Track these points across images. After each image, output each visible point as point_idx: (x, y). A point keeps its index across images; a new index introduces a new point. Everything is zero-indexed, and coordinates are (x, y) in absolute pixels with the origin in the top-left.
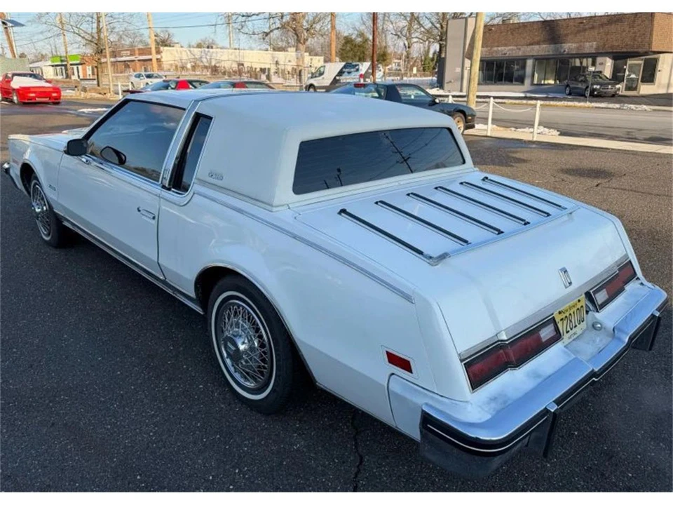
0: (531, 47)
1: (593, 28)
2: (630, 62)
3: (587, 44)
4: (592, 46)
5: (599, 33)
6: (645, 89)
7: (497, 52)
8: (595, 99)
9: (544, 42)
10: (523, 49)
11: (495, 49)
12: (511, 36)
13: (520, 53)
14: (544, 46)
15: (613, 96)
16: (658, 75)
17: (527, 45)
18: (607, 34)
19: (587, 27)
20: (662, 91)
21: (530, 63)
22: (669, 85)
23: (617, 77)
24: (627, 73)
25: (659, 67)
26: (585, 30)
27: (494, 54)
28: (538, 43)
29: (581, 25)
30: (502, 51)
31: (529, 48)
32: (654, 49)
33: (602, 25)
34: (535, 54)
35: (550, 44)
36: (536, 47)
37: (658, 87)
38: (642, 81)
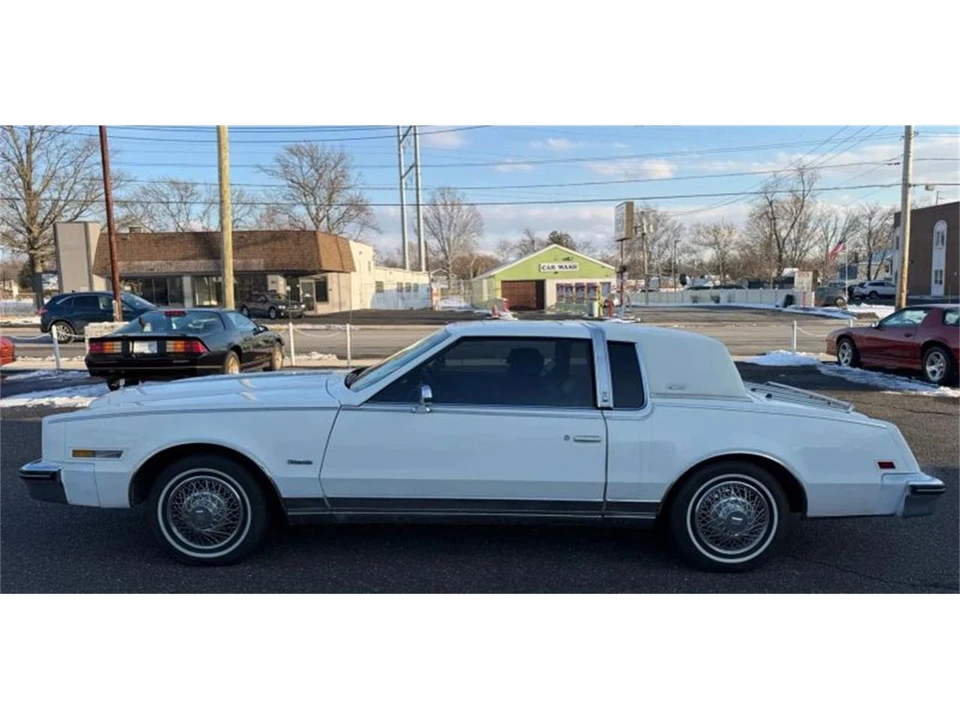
0: (187, 261)
1: (256, 244)
2: (302, 280)
3: (254, 261)
4: (259, 263)
5: (264, 250)
6: (322, 309)
7: (142, 267)
8: (282, 320)
9: (201, 256)
10: (175, 263)
11: (136, 263)
12: (156, 249)
13: (173, 269)
14: (202, 261)
15: (300, 317)
16: (330, 294)
17: (179, 259)
18: (273, 250)
19: (249, 242)
20: (337, 310)
21: (187, 281)
22: (340, 305)
23: (294, 295)
24: (301, 292)
25: (329, 287)
26: (248, 246)
27: (136, 270)
28: (193, 258)
29: (242, 240)
30: (147, 266)
31: (184, 263)
32: (325, 268)
33: (265, 241)
34: (193, 270)
35: (209, 259)
36: (192, 262)
37: (333, 306)
38: (317, 300)
